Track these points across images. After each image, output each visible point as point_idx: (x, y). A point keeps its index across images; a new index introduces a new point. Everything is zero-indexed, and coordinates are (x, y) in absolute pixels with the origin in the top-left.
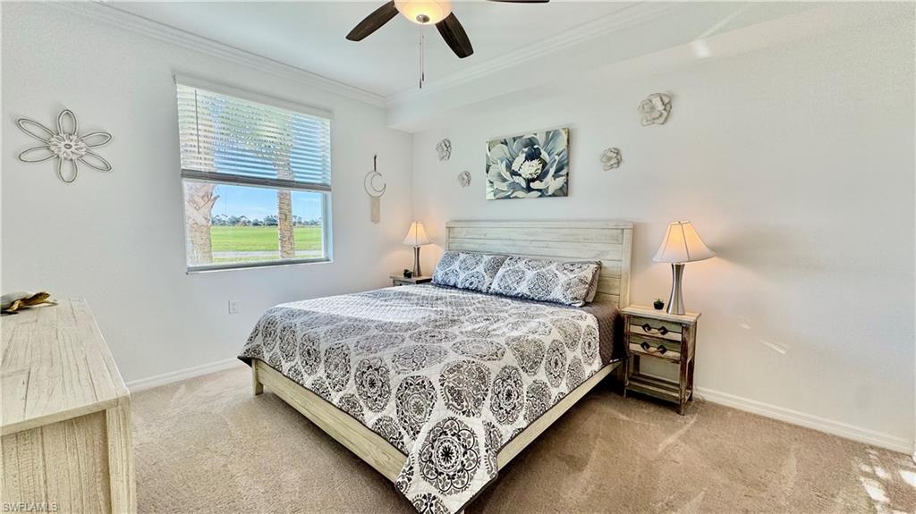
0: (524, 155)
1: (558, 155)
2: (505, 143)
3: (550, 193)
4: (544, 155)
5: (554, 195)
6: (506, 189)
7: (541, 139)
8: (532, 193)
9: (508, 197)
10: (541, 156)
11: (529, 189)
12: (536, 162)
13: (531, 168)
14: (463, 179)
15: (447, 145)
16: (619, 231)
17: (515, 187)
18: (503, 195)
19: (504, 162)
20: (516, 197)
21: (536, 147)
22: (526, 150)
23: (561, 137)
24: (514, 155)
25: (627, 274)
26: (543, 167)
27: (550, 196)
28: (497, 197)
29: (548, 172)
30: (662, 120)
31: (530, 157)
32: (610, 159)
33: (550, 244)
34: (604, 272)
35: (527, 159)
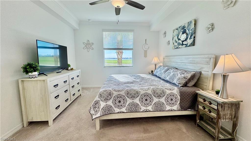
0: (182, 32)
1: (191, 30)
2: (177, 29)
3: (188, 45)
4: (187, 31)
5: (189, 46)
6: (177, 45)
7: (186, 25)
8: (184, 45)
9: (177, 48)
10: (186, 32)
11: (183, 44)
12: (185, 34)
13: (183, 37)
14: (168, 43)
15: (165, 33)
16: (209, 59)
17: (179, 44)
18: (176, 47)
19: (177, 36)
20: (179, 48)
21: (185, 29)
22: (182, 30)
23: (192, 23)
24: (179, 33)
25: (210, 77)
26: (187, 36)
27: (188, 46)
28: (175, 48)
29: (188, 37)
30: (232, 4)
31: (183, 33)
32: (209, 28)
33: (187, 64)
34: (202, 76)
35: (182, 34)
